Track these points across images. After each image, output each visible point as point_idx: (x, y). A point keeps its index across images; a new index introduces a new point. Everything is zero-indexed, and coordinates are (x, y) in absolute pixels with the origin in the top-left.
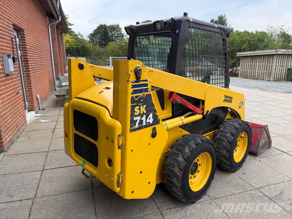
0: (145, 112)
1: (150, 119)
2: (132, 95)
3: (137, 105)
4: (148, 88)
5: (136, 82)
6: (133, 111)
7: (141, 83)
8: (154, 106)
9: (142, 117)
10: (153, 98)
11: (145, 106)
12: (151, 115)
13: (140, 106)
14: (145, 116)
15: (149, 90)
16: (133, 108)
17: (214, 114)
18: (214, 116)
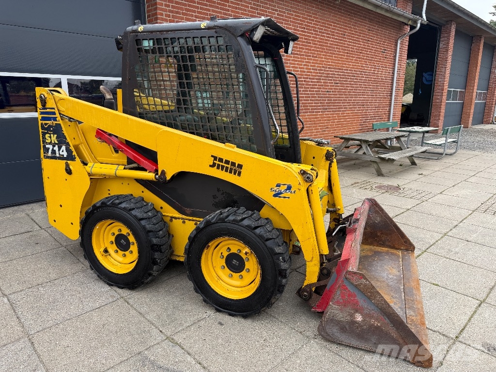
0: (56, 142)
1: (63, 151)
2: (42, 122)
3: (48, 133)
4: (57, 117)
5: (43, 109)
6: (44, 138)
7: (48, 110)
8: (66, 139)
9: (54, 146)
10: (63, 129)
11: (56, 136)
12: (64, 148)
13: (50, 134)
14: (57, 146)
15: (57, 119)
16: (44, 134)
17: (223, 191)
18: (223, 194)
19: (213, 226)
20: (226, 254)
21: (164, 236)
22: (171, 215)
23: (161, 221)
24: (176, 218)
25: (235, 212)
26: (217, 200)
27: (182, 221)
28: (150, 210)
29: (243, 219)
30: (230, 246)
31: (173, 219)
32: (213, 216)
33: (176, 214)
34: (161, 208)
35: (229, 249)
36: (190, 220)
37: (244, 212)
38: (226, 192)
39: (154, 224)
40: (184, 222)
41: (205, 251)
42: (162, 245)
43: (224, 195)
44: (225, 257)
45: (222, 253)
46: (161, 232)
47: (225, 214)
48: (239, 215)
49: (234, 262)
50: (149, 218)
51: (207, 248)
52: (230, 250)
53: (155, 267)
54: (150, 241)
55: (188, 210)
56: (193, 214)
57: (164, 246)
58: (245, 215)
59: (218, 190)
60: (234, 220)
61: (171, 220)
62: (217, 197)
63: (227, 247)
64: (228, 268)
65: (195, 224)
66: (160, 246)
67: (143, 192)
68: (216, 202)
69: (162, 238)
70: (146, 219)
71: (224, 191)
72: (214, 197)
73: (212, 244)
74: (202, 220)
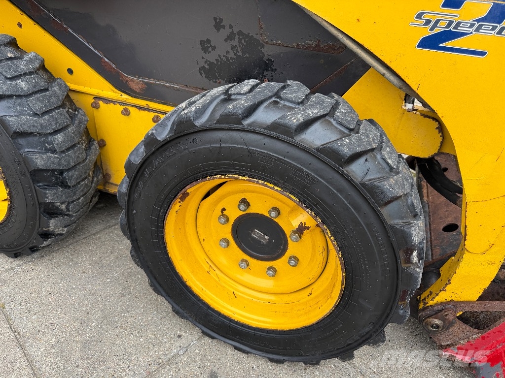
17: (231, 27)
18: (230, 37)
19: (199, 137)
20: (234, 213)
21: (73, 147)
22: (95, 92)
23: (63, 106)
24: (107, 101)
25: (277, 95)
26: (212, 57)
27: (122, 108)
28: (25, 74)
29: (307, 124)
30: (249, 197)
31: (101, 103)
32: (199, 104)
33: (107, 90)
34: (70, 71)
35: (245, 202)
36: (140, 108)
37: (307, 97)
38: (240, 33)
39: (35, 114)
40: (126, 113)
41: (176, 206)
42: (68, 170)
43: (235, 42)
44: (232, 221)
45: (224, 209)
46: (60, 137)
47: (243, 103)
48: (291, 109)
49: (257, 234)
50: (19, 96)
51: (182, 199)
52: (248, 205)
53: (52, 221)
54: (25, 161)
55: (136, 83)
56: (149, 93)
57: (75, 174)
58: (312, 107)
59: (218, 25)
60: (276, 126)
61: (96, 106)
62: (214, 48)
63: (239, 197)
64: (240, 246)
65: (154, 121)
66: (61, 173)
67: (20, 25)
68: (211, 64)
69: (63, 152)
70: (10, 97)
71: (236, 30)
72: (206, 46)
73: (197, 190)
74: (170, 109)
